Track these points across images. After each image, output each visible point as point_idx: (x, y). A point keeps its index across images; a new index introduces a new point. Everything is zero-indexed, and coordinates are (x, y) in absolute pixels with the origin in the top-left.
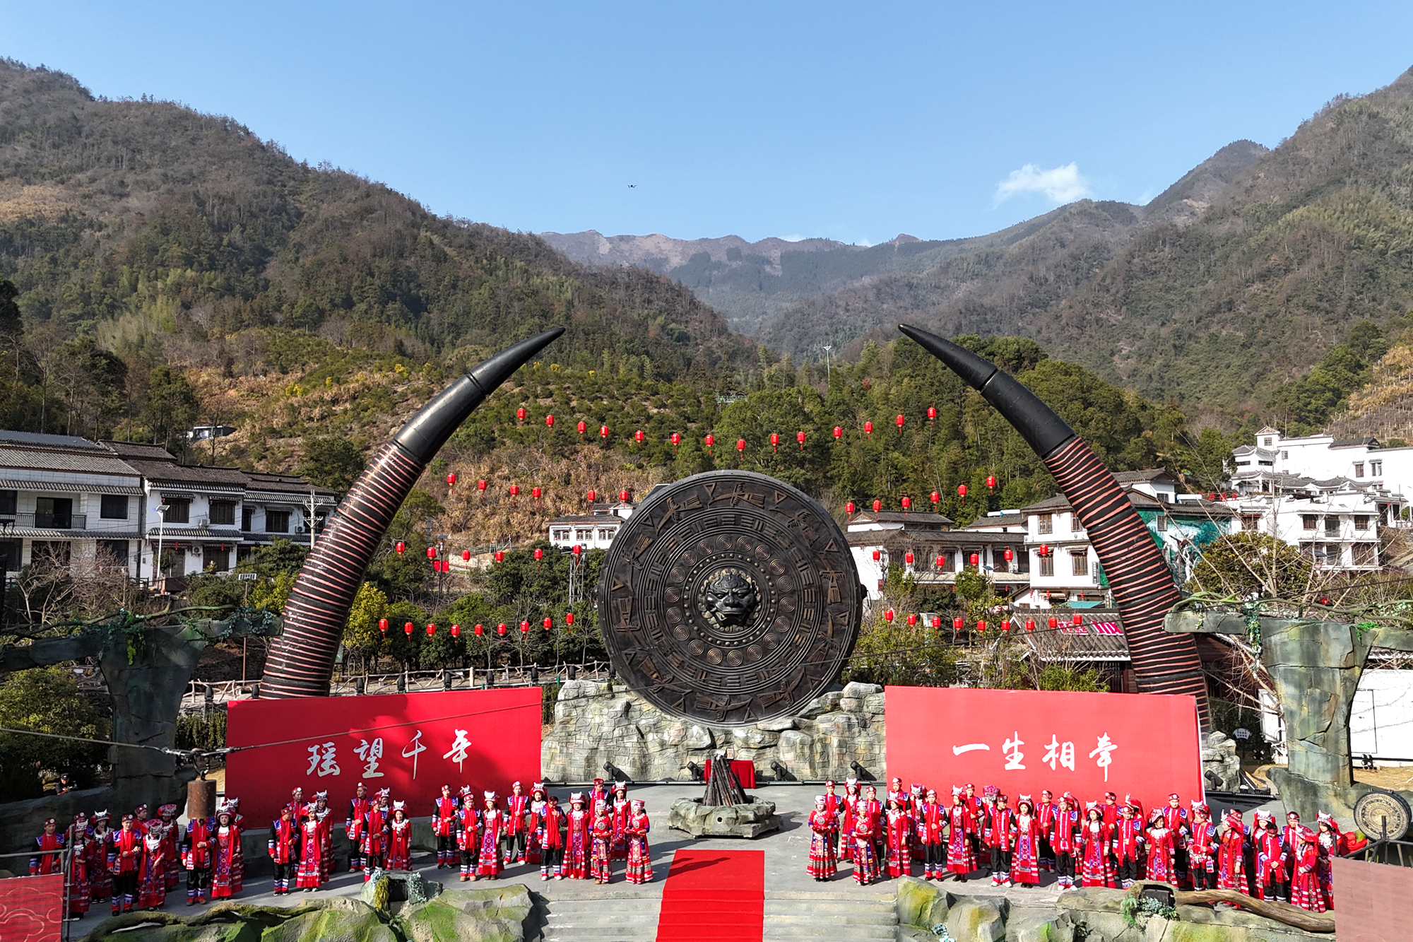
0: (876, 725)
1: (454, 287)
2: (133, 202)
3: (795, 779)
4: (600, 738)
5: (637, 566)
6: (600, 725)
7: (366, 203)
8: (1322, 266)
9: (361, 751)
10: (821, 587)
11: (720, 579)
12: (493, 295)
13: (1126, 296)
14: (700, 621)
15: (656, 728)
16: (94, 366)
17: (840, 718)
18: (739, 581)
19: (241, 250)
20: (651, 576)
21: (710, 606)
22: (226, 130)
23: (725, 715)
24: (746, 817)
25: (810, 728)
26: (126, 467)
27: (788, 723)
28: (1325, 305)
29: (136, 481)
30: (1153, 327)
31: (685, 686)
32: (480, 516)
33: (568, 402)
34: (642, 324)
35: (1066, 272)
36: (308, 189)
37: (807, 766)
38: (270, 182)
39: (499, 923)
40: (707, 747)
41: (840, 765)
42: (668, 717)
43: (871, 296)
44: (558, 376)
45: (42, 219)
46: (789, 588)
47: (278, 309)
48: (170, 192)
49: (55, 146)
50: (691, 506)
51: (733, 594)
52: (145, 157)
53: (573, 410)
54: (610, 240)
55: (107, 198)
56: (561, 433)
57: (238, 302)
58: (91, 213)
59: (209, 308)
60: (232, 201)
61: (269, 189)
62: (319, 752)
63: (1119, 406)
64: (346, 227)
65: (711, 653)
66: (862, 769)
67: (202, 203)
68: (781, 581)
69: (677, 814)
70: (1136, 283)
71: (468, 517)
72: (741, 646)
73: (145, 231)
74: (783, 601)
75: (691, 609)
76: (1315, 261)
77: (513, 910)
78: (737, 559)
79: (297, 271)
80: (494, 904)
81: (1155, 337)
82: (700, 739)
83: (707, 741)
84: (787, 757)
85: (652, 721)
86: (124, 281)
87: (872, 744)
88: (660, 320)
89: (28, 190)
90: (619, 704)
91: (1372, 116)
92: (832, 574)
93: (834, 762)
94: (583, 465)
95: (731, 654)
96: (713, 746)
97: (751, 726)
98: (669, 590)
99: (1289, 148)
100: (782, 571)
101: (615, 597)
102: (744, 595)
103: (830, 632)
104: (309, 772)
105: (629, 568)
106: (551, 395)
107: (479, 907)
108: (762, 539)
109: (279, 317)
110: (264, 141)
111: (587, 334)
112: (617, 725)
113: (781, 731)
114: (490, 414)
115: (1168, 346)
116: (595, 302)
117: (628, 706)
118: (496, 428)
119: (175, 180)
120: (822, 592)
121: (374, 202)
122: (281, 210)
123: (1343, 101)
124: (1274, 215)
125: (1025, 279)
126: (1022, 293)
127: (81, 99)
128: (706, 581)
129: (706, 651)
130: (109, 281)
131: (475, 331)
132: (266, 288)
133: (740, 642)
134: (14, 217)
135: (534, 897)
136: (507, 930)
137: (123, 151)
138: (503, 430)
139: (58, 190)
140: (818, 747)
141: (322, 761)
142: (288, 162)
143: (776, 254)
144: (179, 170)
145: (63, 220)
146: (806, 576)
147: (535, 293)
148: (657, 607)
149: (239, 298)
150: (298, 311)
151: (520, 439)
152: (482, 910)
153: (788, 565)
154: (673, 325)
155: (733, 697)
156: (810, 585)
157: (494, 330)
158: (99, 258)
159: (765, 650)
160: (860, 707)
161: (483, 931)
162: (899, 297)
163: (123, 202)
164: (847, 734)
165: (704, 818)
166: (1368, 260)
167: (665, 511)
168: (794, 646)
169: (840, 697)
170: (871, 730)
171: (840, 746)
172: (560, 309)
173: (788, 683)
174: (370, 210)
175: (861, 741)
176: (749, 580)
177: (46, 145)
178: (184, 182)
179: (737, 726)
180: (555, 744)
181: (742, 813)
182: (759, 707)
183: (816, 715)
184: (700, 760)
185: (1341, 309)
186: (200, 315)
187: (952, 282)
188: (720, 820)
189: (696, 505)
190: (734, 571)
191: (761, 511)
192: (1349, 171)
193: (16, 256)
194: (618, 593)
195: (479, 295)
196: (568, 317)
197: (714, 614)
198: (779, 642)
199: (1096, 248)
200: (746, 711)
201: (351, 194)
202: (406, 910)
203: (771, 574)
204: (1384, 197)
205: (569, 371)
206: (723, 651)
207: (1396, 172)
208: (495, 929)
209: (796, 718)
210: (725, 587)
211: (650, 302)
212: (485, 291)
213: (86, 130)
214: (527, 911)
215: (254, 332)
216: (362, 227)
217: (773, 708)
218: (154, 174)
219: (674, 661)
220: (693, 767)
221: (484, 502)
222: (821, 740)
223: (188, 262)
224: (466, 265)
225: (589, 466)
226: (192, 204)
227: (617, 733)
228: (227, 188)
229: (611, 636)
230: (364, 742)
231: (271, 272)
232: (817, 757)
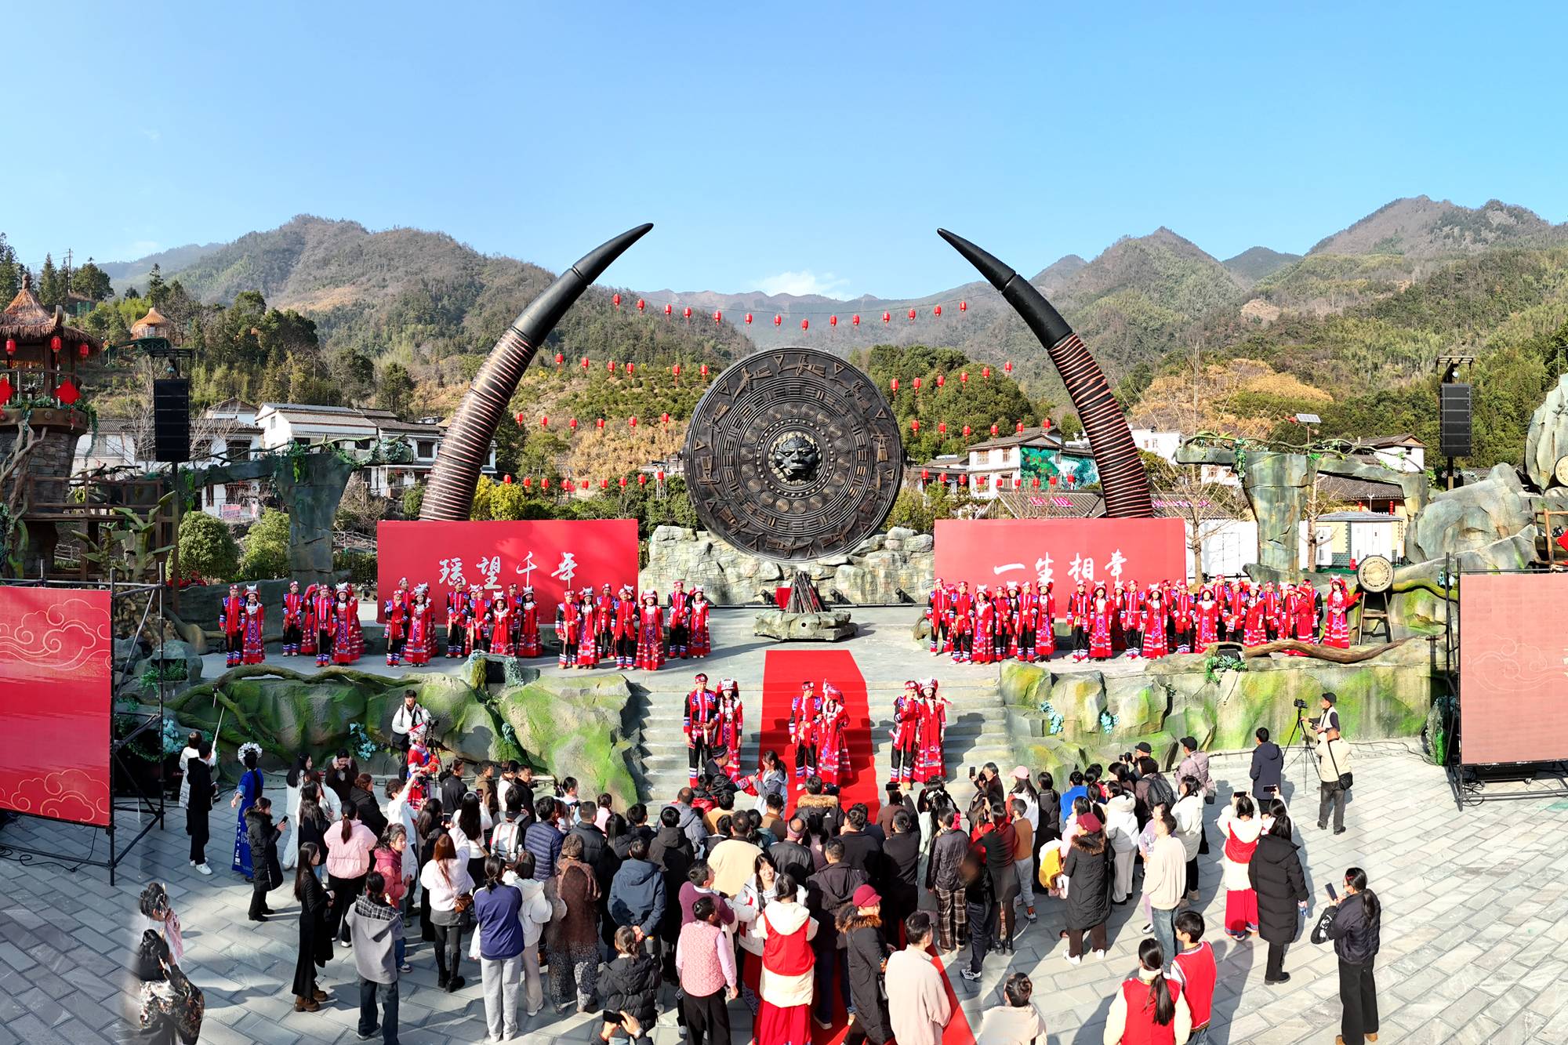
0: (914, 561)
1: (578, 324)
2: (390, 290)
3: (849, 603)
4: (687, 571)
5: (717, 429)
6: (687, 561)
7: (522, 275)
8: (1115, 332)
9: (482, 566)
10: (872, 448)
11: (787, 440)
12: (603, 327)
13: (1007, 341)
14: (770, 476)
15: (733, 563)
16: (355, 364)
17: (886, 555)
18: (803, 443)
19: (449, 311)
20: (728, 438)
21: (779, 463)
22: (439, 239)
23: (791, 553)
24: (827, 623)
25: (860, 563)
26: (368, 422)
27: (844, 559)
28: (1116, 354)
29: (374, 431)
30: (1022, 362)
31: (759, 530)
32: (596, 465)
33: (652, 389)
34: (700, 344)
35: (968, 325)
36: (486, 270)
37: (859, 593)
38: (465, 268)
39: (596, 711)
40: (777, 579)
41: (886, 592)
42: (744, 555)
43: (847, 332)
44: (645, 371)
45: (344, 306)
46: (846, 448)
47: (469, 343)
48: (409, 281)
49: (350, 264)
50: (762, 375)
51: (799, 453)
52: (395, 263)
53: (656, 396)
54: (679, 295)
55: (377, 289)
56: (648, 409)
57: (446, 340)
58: (369, 300)
59: (430, 346)
60: (443, 282)
61: (464, 272)
62: (448, 565)
63: (1018, 395)
64: (510, 291)
65: (779, 503)
66: (905, 595)
67: (426, 285)
68: (838, 443)
69: (763, 622)
70: (1013, 334)
71: (589, 466)
72: (804, 497)
73: (395, 305)
74: (840, 460)
75: (763, 467)
76: (1112, 329)
77: (611, 699)
78: (803, 424)
79: (481, 319)
80: (592, 692)
81: (1023, 367)
82: (770, 572)
83: (777, 574)
84: (843, 586)
85: (730, 559)
86: (385, 335)
87: (911, 575)
88: (712, 342)
89: (337, 290)
90: (703, 544)
91: (1142, 250)
92: (881, 437)
93: (881, 590)
94: (663, 431)
95: (796, 504)
96: (781, 578)
97: (813, 562)
98: (744, 451)
99: (1098, 263)
100: (840, 433)
101: (697, 456)
102: (807, 454)
103: (878, 485)
104: (441, 581)
105: (710, 431)
106: (641, 385)
107: (576, 695)
108: (823, 407)
109: (470, 348)
110: (461, 244)
111: (664, 349)
112: (701, 561)
113: (837, 566)
114: (602, 399)
115: (1032, 373)
116: (670, 330)
117: (710, 547)
118: (605, 408)
119: (412, 274)
120: (872, 452)
121: (526, 274)
122: (471, 284)
123: (1127, 239)
124: (1090, 300)
125: (944, 326)
126: (942, 336)
127: (362, 234)
128: (775, 443)
129: (775, 501)
130: (377, 336)
131: (592, 351)
132: (462, 333)
133: (804, 494)
134: (330, 307)
135: (631, 687)
136: (605, 718)
137: (384, 261)
138: (610, 409)
139: (353, 289)
140: (868, 578)
141: (451, 573)
142: (475, 255)
143: (786, 304)
144: (414, 267)
145: (355, 305)
146: (860, 439)
147: (630, 324)
148: (733, 464)
149: (447, 338)
150: (481, 343)
151: (622, 414)
152: (579, 698)
153: (844, 427)
154: (720, 346)
155: (797, 539)
156: (863, 447)
157: (604, 350)
158: (372, 323)
159: (825, 499)
160: (901, 547)
161: (580, 718)
162: (865, 334)
163: (385, 291)
164: (892, 567)
165: (790, 623)
166: (1138, 332)
167: (740, 380)
168: (849, 497)
169: (885, 539)
170: (911, 564)
171: (886, 576)
172: (646, 334)
173: (843, 527)
174: (524, 280)
175: (903, 573)
176: (812, 442)
177: (346, 263)
178: (416, 274)
179: (801, 562)
180: (650, 576)
181: (824, 619)
182: (819, 547)
183: (866, 554)
184: (772, 589)
185: (1124, 358)
186: (425, 350)
187: (898, 326)
188: (804, 625)
189: (766, 374)
190: (799, 434)
191: (823, 380)
192: (1129, 280)
193: (332, 328)
194: (701, 452)
195: (594, 328)
196: (652, 339)
197: (782, 470)
198: (837, 493)
199: (989, 311)
200: (806, 551)
201: (512, 271)
202: (504, 696)
203: (830, 437)
204: (1147, 298)
205: (652, 368)
206: (789, 501)
207: (1153, 285)
208: (592, 717)
209: (850, 555)
210: (792, 447)
211: (705, 331)
212: (598, 325)
213: (365, 251)
214: (625, 700)
215: (455, 358)
216: (520, 291)
217: (831, 546)
218: (401, 272)
219: (748, 508)
220: (766, 595)
221: (598, 456)
222: (870, 572)
223: (419, 320)
224: (585, 310)
225: (667, 432)
226: (421, 286)
227: (702, 567)
228: (440, 275)
229: (695, 489)
230: (485, 559)
231: (465, 323)
232: (868, 586)
